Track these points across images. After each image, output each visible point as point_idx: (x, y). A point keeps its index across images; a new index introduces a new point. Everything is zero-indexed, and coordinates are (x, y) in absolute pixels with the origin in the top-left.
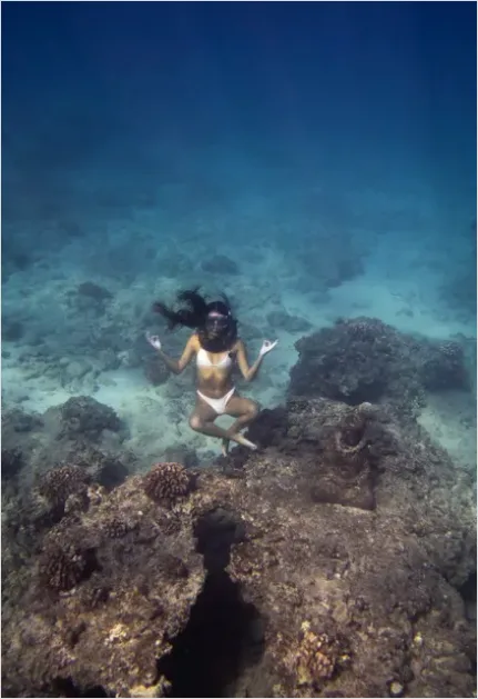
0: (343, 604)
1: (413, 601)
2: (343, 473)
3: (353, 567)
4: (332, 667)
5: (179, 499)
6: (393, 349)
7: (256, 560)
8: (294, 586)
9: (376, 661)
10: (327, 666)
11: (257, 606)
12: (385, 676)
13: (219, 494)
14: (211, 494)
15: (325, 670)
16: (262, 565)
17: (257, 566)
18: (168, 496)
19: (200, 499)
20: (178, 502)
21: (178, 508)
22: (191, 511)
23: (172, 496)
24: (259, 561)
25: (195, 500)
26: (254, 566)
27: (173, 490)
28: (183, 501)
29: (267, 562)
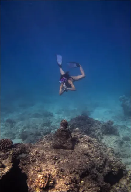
0: (54, 169)
1: (80, 170)
3: (62, 162)
4: (45, 184)
5: (8, 150)
6: (92, 123)
7: (28, 160)
8: (39, 167)
9: (64, 185)
10: (44, 184)
11: (26, 173)
12: (66, 189)
13: (22, 148)
14: (19, 148)
15: (43, 185)
16: (30, 162)
17: (28, 163)
18: (4, 148)
19: (16, 150)
20: (8, 151)
21: (8, 153)
22: (12, 153)
23: (6, 148)
24: (29, 161)
25: (14, 150)
26: (27, 162)
27: (6, 146)
28: (10, 150)
29: (31, 160)
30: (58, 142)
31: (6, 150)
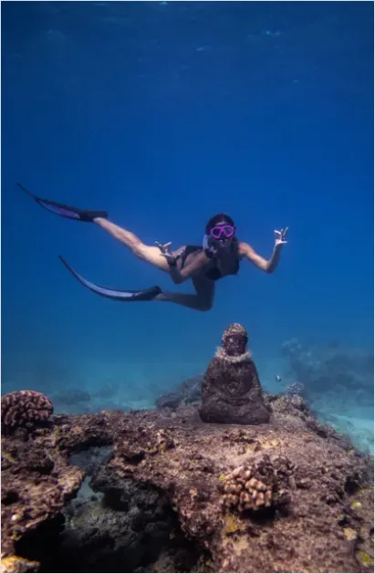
2: (233, 391)
5: (40, 430)
7: (149, 444)
13: (93, 423)
14: (81, 424)
16: (157, 447)
17: (151, 451)
18: (23, 425)
19: (68, 430)
20: (39, 435)
21: (39, 440)
22: (57, 442)
23: (30, 424)
24: (153, 444)
25: (61, 431)
26: (146, 450)
27: (31, 415)
28: (45, 432)
29: (159, 440)
30: (220, 403)
31: (30, 430)
